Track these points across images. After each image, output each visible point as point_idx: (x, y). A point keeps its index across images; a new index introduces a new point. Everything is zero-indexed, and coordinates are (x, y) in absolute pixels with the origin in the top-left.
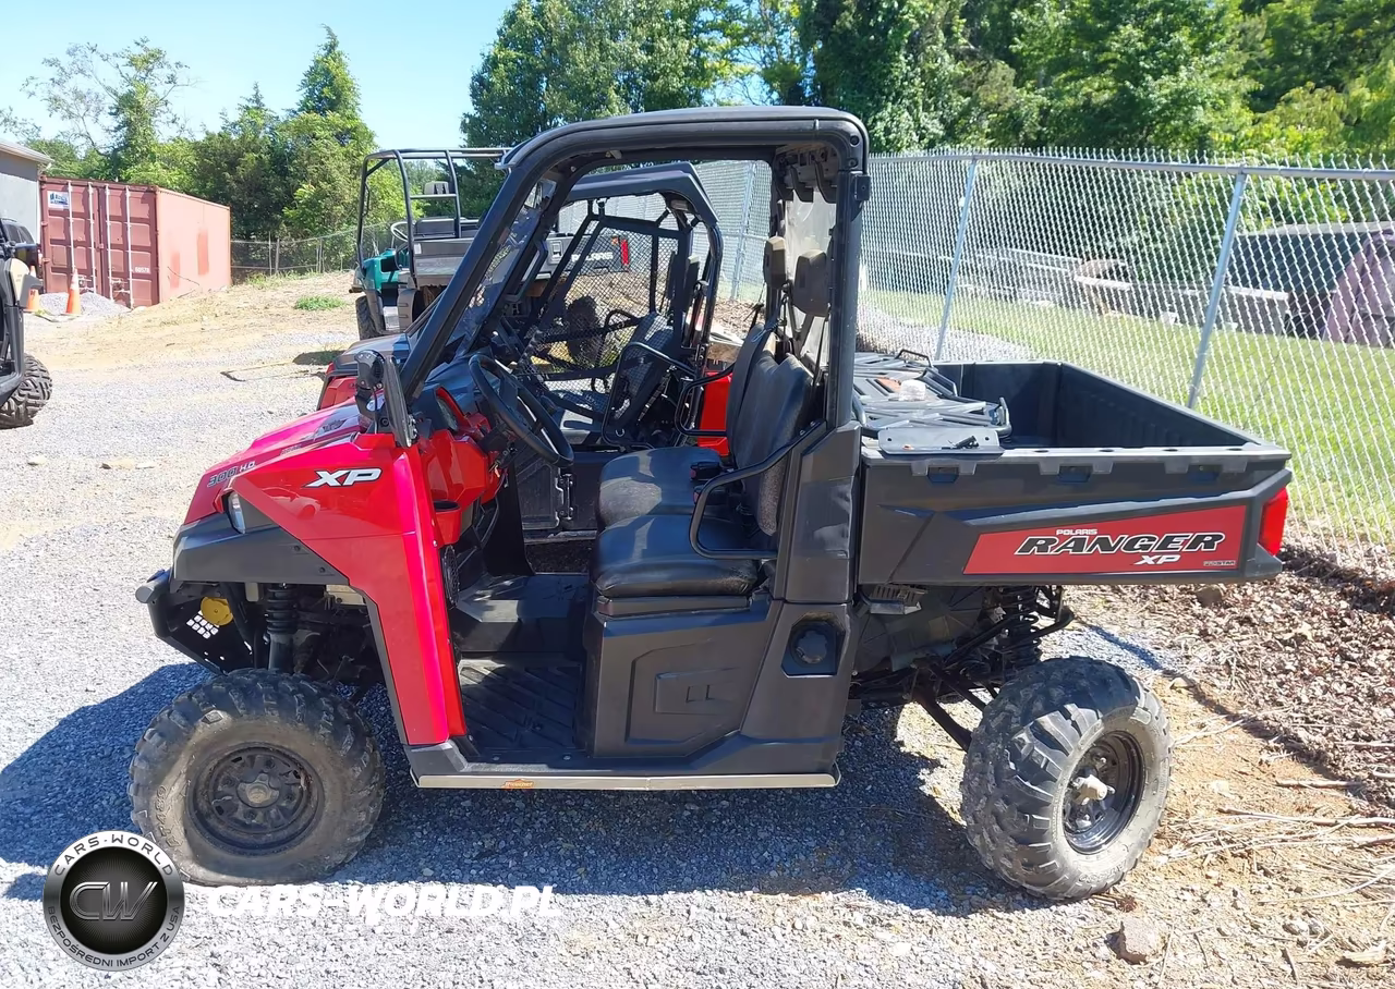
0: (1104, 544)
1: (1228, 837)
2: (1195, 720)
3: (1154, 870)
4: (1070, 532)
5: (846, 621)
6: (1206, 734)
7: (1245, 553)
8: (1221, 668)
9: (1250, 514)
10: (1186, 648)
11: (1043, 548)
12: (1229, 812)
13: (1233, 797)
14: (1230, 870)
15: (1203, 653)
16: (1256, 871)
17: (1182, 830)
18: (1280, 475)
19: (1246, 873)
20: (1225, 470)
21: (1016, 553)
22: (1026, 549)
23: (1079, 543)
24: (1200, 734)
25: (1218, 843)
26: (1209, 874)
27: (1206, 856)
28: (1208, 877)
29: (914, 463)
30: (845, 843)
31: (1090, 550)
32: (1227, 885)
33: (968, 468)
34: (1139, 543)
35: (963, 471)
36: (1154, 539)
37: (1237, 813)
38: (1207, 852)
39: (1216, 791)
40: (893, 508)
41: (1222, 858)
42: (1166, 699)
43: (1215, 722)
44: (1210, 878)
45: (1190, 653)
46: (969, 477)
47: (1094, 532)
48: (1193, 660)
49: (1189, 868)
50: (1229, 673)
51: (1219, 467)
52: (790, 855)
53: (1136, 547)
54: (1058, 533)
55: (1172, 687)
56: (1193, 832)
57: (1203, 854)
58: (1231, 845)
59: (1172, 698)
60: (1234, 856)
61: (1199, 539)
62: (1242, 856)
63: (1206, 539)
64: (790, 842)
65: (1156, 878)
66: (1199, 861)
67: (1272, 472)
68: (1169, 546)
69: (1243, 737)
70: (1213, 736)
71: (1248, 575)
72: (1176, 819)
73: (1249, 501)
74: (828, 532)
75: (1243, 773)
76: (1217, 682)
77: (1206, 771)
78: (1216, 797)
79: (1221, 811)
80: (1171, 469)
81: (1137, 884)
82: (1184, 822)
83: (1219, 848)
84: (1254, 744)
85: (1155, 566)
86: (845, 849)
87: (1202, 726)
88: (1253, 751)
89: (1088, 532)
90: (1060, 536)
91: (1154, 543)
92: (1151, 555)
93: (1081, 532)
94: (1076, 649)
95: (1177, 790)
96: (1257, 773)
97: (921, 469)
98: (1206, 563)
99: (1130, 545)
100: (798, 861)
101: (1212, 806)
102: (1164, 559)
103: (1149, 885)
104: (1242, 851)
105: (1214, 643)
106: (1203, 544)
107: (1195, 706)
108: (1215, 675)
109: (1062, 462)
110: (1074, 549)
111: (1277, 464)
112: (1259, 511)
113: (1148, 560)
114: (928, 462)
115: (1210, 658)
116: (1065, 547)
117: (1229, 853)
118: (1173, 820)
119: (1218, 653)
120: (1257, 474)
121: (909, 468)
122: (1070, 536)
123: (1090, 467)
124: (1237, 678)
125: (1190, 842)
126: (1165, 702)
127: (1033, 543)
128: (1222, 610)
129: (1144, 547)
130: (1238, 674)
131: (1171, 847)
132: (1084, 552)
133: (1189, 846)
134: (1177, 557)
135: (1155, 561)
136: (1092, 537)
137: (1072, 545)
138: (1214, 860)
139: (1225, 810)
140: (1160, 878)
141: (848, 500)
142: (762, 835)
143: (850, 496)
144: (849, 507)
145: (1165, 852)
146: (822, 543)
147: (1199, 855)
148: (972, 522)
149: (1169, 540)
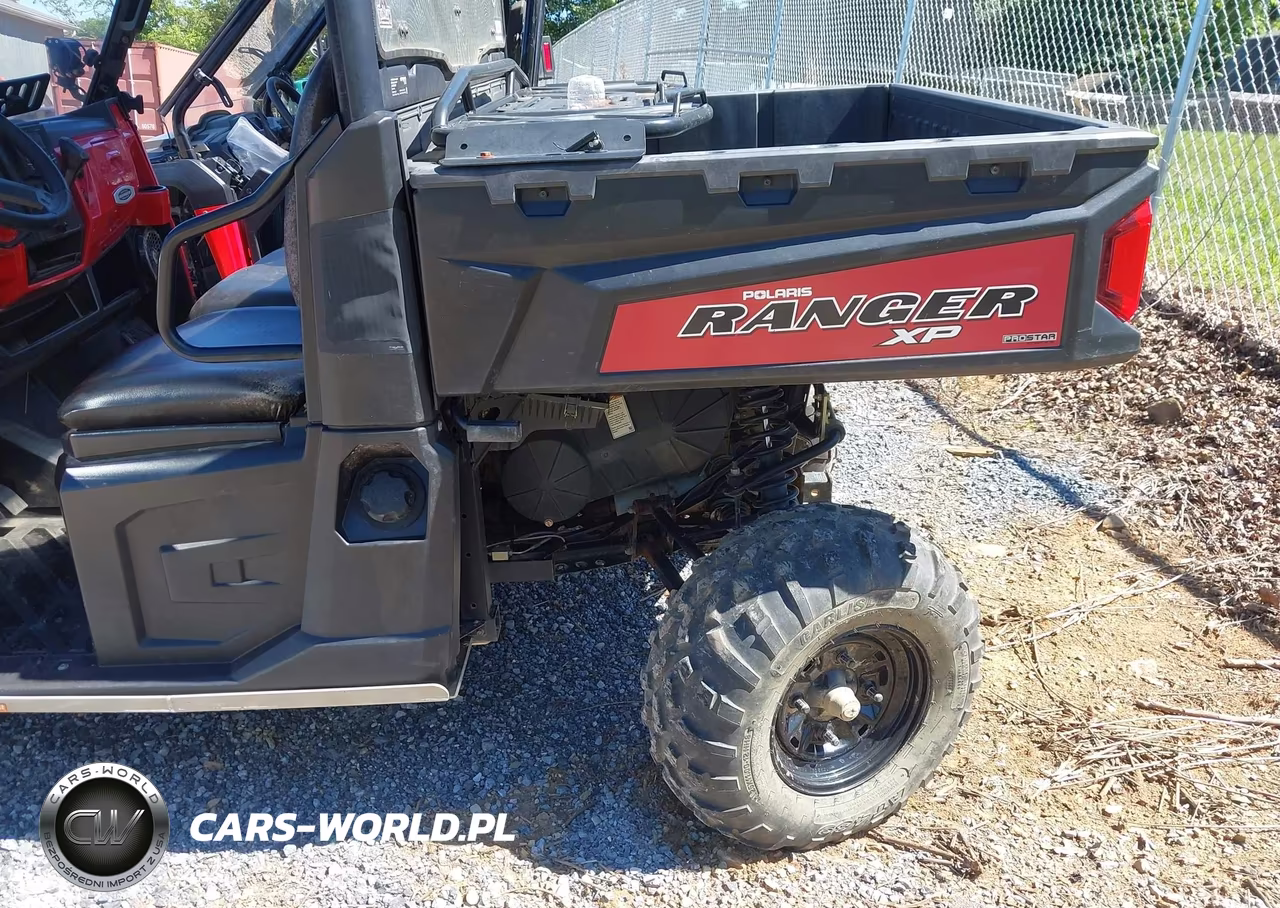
0: (826, 312)
1: (1143, 750)
2: (1124, 573)
3: (1028, 801)
4: (766, 294)
5: (429, 454)
6: (1137, 591)
7: (1072, 322)
8: (1167, 502)
9: (1079, 252)
10: (1126, 477)
11: (723, 324)
12: (1152, 708)
13: (1161, 683)
14: (1140, 803)
15: (1146, 483)
16: (1178, 805)
17: (1077, 738)
18: (1138, 177)
19: (1163, 809)
20: (1035, 170)
21: (680, 335)
22: (695, 326)
23: (783, 314)
24: (1128, 591)
25: (1126, 760)
26: (1108, 809)
27: (1107, 780)
28: (1105, 813)
29: (491, 181)
30: (596, 757)
31: (802, 324)
32: (1133, 829)
33: (582, 186)
34: (887, 308)
35: (575, 192)
36: (913, 300)
37: (1165, 711)
38: (1108, 774)
39: (1138, 676)
40: (466, 264)
41: (1130, 784)
42: (1090, 543)
43: (1147, 574)
44: (1109, 815)
45: (1128, 484)
46: (585, 203)
47: (807, 292)
48: (1131, 493)
49: (1080, 798)
50: (1178, 509)
51: (1025, 165)
52: (511, 779)
53: (883, 314)
54: (745, 297)
55: (1099, 529)
56: (1093, 743)
57: (1103, 777)
58: (1146, 764)
59: (1098, 543)
60: (1148, 780)
61: (993, 297)
62: (1160, 781)
63: (1004, 297)
64: (519, 757)
65: (1029, 815)
66: (1095, 787)
67: (1125, 170)
68: (941, 312)
69: (1184, 596)
70: (1145, 594)
71: (1078, 356)
72: (1072, 720)
73: (1081, 225)
74: (363, 307)
75: (1179, 648)
76: (1160, 522)
77: (1129, 644)
78: (1137, 683)
79: (1140, 706)
80: (938, 172)
81: (999, 825)
82: (1083, 726)
83: (1127, 768)
84: (1200, 606)
85: (918, 346)
86: (594, 767)
87: (1131, 581)
88: (1197, 615)
89: (797, 292)
90: (751, 302)
91: (914, 307)
92: (909, 327)
93: (784, 293)
94: (985, 481)
95: (1084, 673)
96: (1200, 648)
97: (501, 191)
98: (1006, 337)
99: (872, 313)
100: (519, 787)
101: (1128, 697)
102: (932, 334)
103: (1016, 828)
104: (1161, 772)
105: (1163, 471)
106: (1000, 305)
107: (1122, 554)
108: (1159, 511)
109: (743, 170)
110: (775, 323)
111: (1132, 156)
112: (1096, 245)
113: (905, 336)
114: (514, 178)
115: (1155, 489)
116: (759, 320)
117: (1140, 774)
118: (1068, 721)
119: (1166, 483)
120: (1095, 175)
121: (482, 190)
122: (767, 301)
123: (794, 176)
124: (1187, 515)
125: (1086, 758)
126: (1087, 547)
127: (705, 316)
128: (1179, 429)
129: (896, 315)
130: (1189, 511)
131: (1058, 765)
132: (793, 327)
133: (1085, 763)
134: (956, 330)
135: (918, 337)
136: (804, 301)
137: (770, 316)
138: (1117, 786)
139: (1146, 704)
140: (1034, 814)
141: (389, 251)
142: (486, 747)
143: (392, 244)
144: (394, 263)
145: (1048, 773)
146: (359, 327)
147: (1098, 778)
148: (604, 284)
149: (941, 300)
